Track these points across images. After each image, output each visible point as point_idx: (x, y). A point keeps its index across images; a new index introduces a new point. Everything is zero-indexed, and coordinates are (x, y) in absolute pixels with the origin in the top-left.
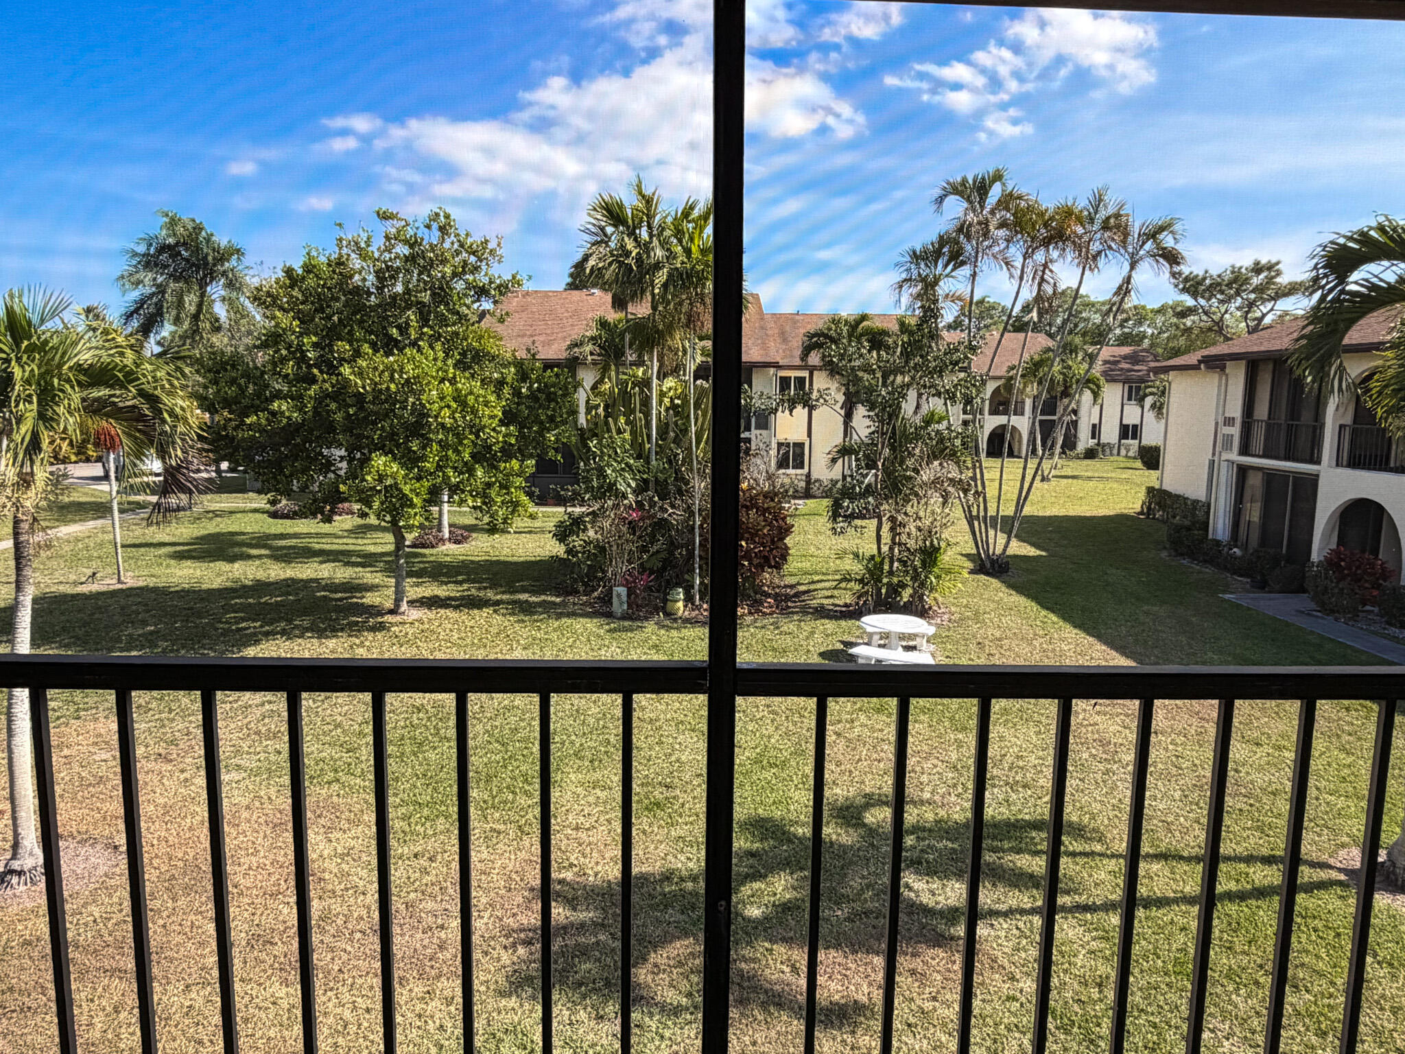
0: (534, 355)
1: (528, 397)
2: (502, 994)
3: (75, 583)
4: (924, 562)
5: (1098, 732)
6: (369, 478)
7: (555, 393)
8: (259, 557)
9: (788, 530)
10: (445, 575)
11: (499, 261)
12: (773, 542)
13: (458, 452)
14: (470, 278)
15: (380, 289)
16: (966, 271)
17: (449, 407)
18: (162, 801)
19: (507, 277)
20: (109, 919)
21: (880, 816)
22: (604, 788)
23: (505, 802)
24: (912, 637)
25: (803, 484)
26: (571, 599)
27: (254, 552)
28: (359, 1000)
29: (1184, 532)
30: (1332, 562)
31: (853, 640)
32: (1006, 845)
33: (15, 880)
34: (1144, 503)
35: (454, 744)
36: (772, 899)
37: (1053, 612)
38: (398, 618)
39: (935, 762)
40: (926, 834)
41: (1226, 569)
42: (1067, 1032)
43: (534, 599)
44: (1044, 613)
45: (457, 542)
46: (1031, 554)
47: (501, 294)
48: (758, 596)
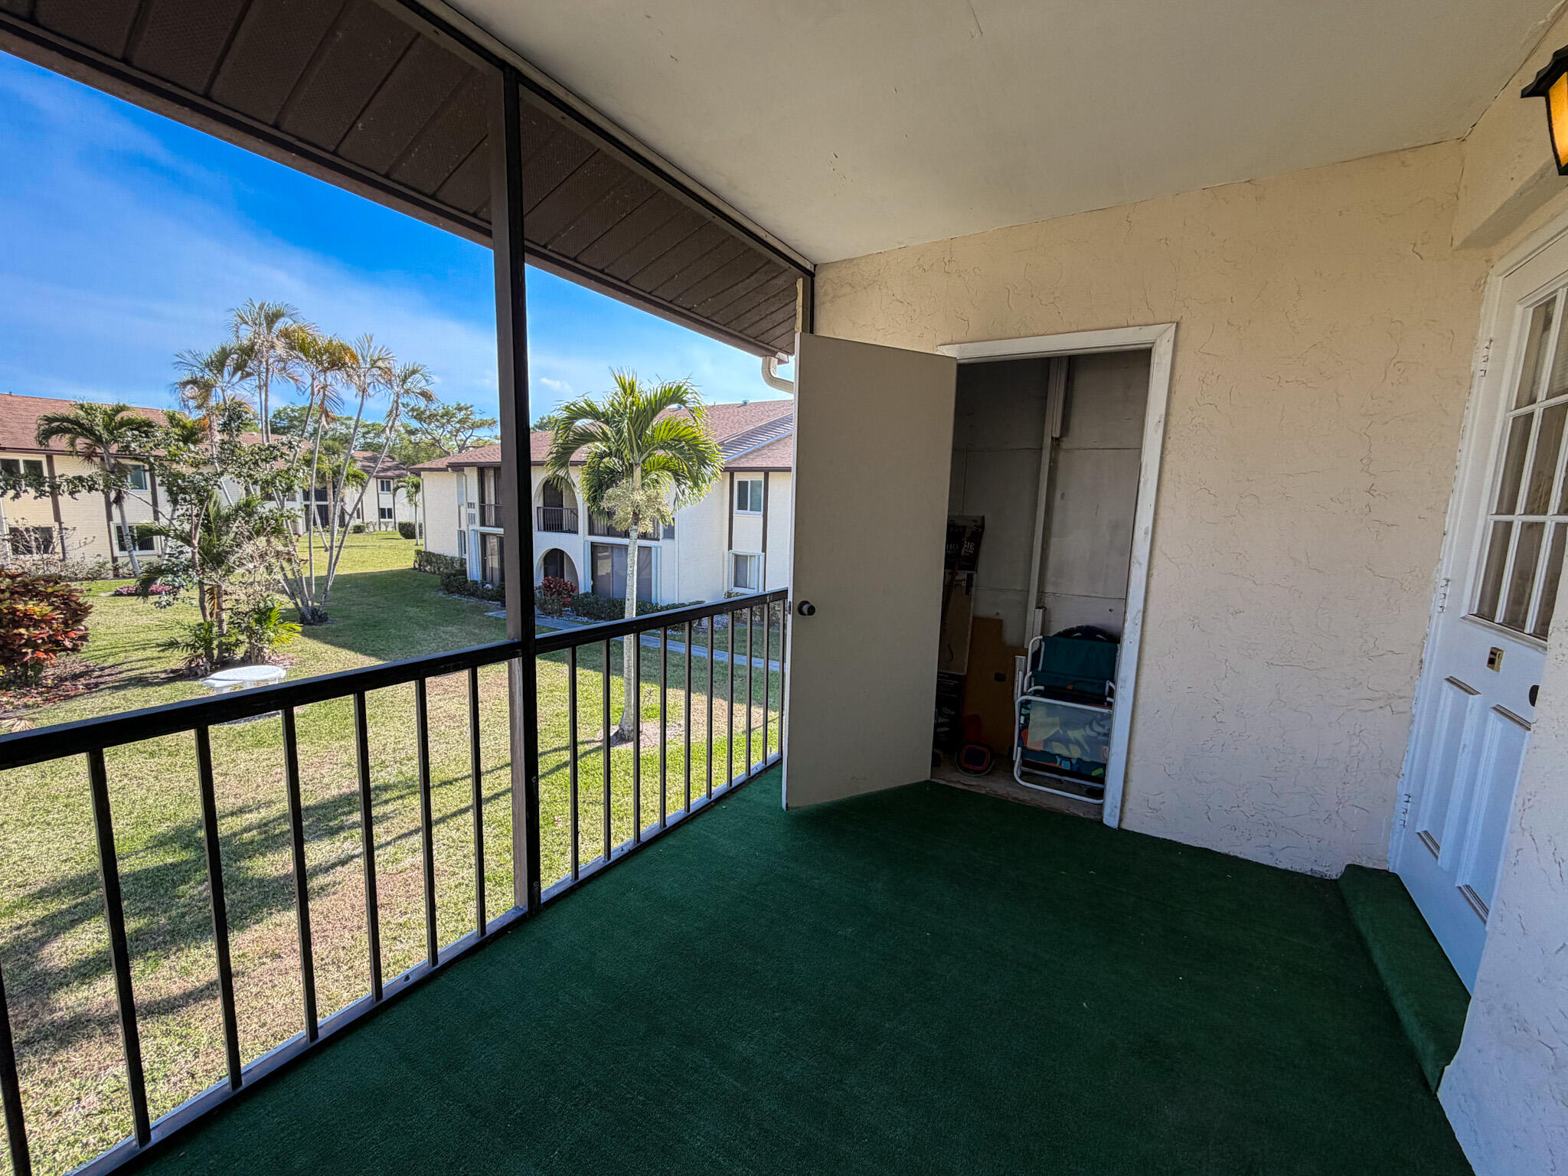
5: (445, 711)
29: (452, 578)
30: (547, 587)
34: (416, 561)
41: (483, 598)
42: (501, 885)
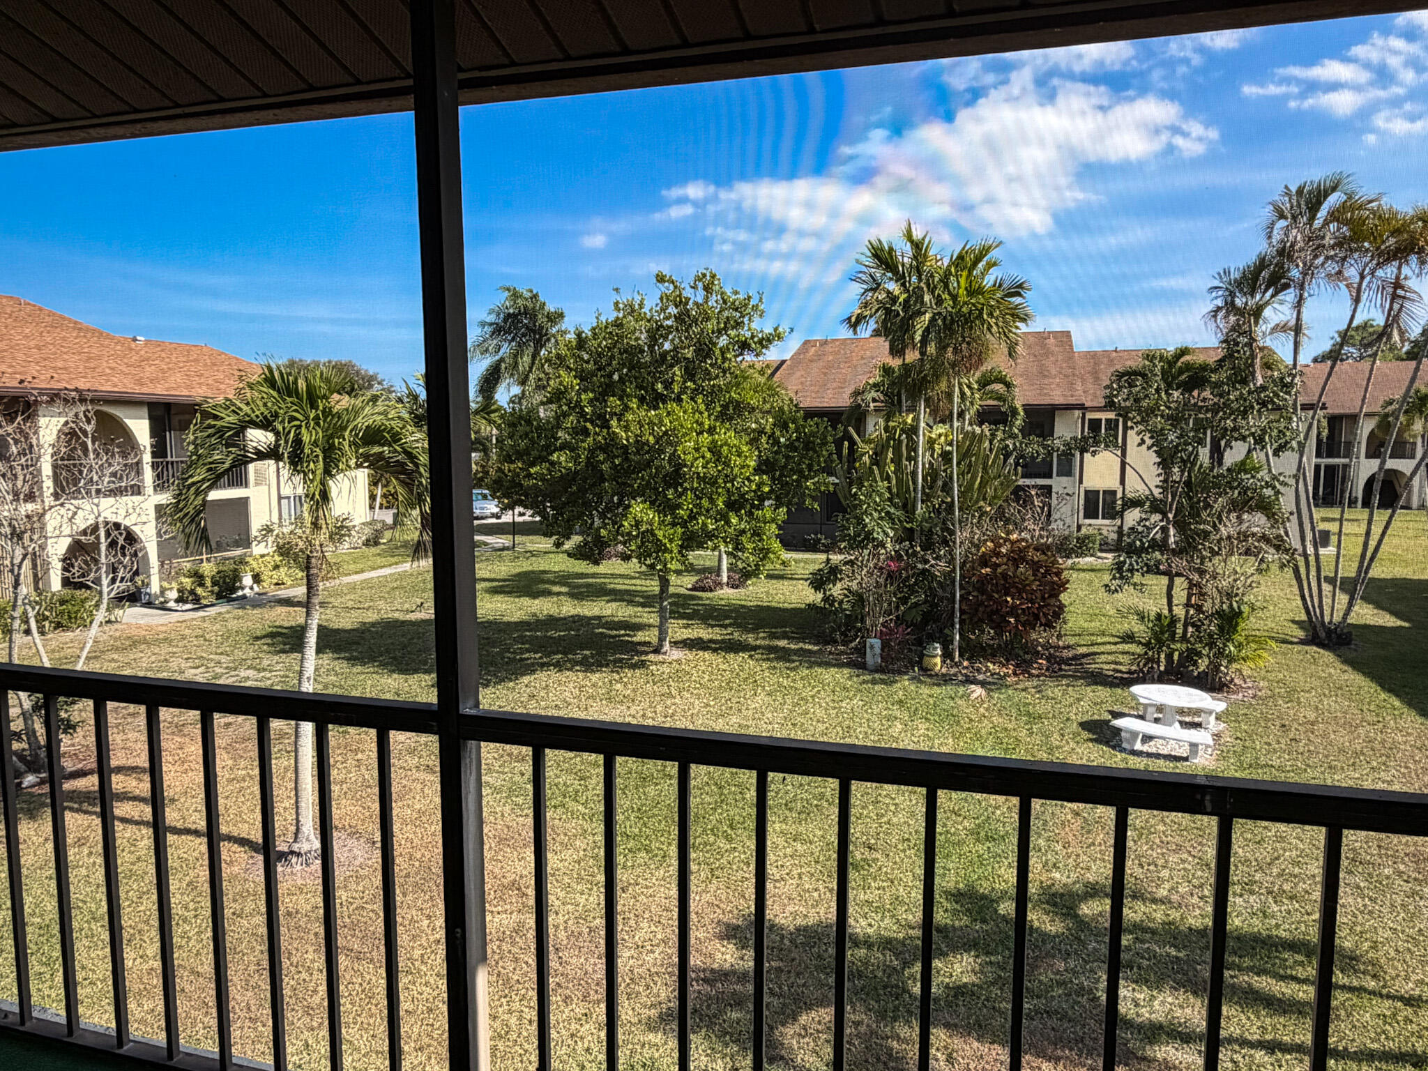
0: (796, 406)
1: (786, 446)
2: (651, 1027)
3: (408, 611)
4: (1221, 628)
6: (626, 524)
7: (813, 442)
8: (559, 594)
9: (1062, 586)
10: (715, 618)
11: (761, 316)
12: (1043, 599)
13: (712, 501)
14: (732, 333)
15: (651, 347)
16: (1290, 296)
17: (703, 457)
18: (417, 807)
19: (768, 330)
20: (351, 904)
21: (1096, 909)
22: (804, 842)
23: (706, 844)
24: (1198, 712)
25: (1114, 536)
26: (829, 648)
27: (556, 589)
28: (526, 1010)
31: (1126, 711)
32: (1247, 962)
33: (294, 860)
35: (675, 782)
36: (947, 980)
37: (1397, 696)
38: (661, 657)
39: (1185, 856)
40: (1148, 936)
43: (792, 646)
44: (1383, 696)
45: (735, 587)
46: (1389, 624)
47: (763, 347)
48: (1027, 657)
